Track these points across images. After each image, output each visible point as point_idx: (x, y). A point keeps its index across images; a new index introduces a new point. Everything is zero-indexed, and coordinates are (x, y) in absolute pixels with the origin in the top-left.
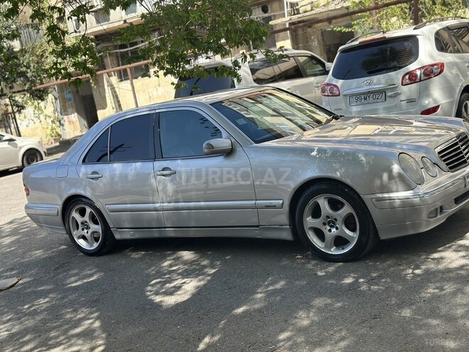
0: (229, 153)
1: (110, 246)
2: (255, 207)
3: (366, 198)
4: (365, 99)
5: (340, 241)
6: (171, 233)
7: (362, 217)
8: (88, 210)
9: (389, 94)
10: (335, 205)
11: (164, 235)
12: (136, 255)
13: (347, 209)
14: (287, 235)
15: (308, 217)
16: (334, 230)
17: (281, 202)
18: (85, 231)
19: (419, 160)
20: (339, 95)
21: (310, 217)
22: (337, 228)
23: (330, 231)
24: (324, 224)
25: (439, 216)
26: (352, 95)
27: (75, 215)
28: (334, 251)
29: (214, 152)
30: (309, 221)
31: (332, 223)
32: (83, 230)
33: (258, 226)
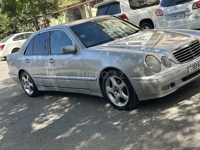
1: (37, 93)
2: (86, 80)
3: (131, 79)
4: (175, 17)
6: (57, 89)
8: (28, 77)
9: (186, 14)
12: (47, 98)
13: (123, 84)
14: (100, 95)
17: (95, 78)
18: (28, 86)
19: (160, 59)
20: (163, 15)
21: (109, 87)
22: (120, 93)
23: (117, 94)
24: (114, 91)
25: (170, 89)
26: (169, 15)
31: (117, 90)
32: (27, 85)
33: (89, 89)
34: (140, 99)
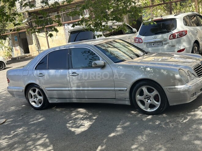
0: (103, 67)
1: (46, 105)
2: (115, 91)
4: (153, 45)
5: (152, 106)
6: (75, 101)
7: (162, 95)
8: (37, 90)
9: (164, 43)
10: (150, 91)
11: (72, 102)
12: (58, 110)
13: (155, 92)
14: (128, 103)
15: (138, 95)
16: (149, 101)
17: (126, 88)
18: (35, 99)
19: (186, 72)
20: (142, 43)
21: (139, 96)
22: (151, 100)
23: (147, 101)
24: (145, 98)
25: (194, 96)
26: (147, 43)
27: (31, 92)
28: (149, 110)
29: (97, 67)
30: (138, 97)
31: (148, 98)
32: (34, 98)
33: (115, 99)
34: (171, 104)
